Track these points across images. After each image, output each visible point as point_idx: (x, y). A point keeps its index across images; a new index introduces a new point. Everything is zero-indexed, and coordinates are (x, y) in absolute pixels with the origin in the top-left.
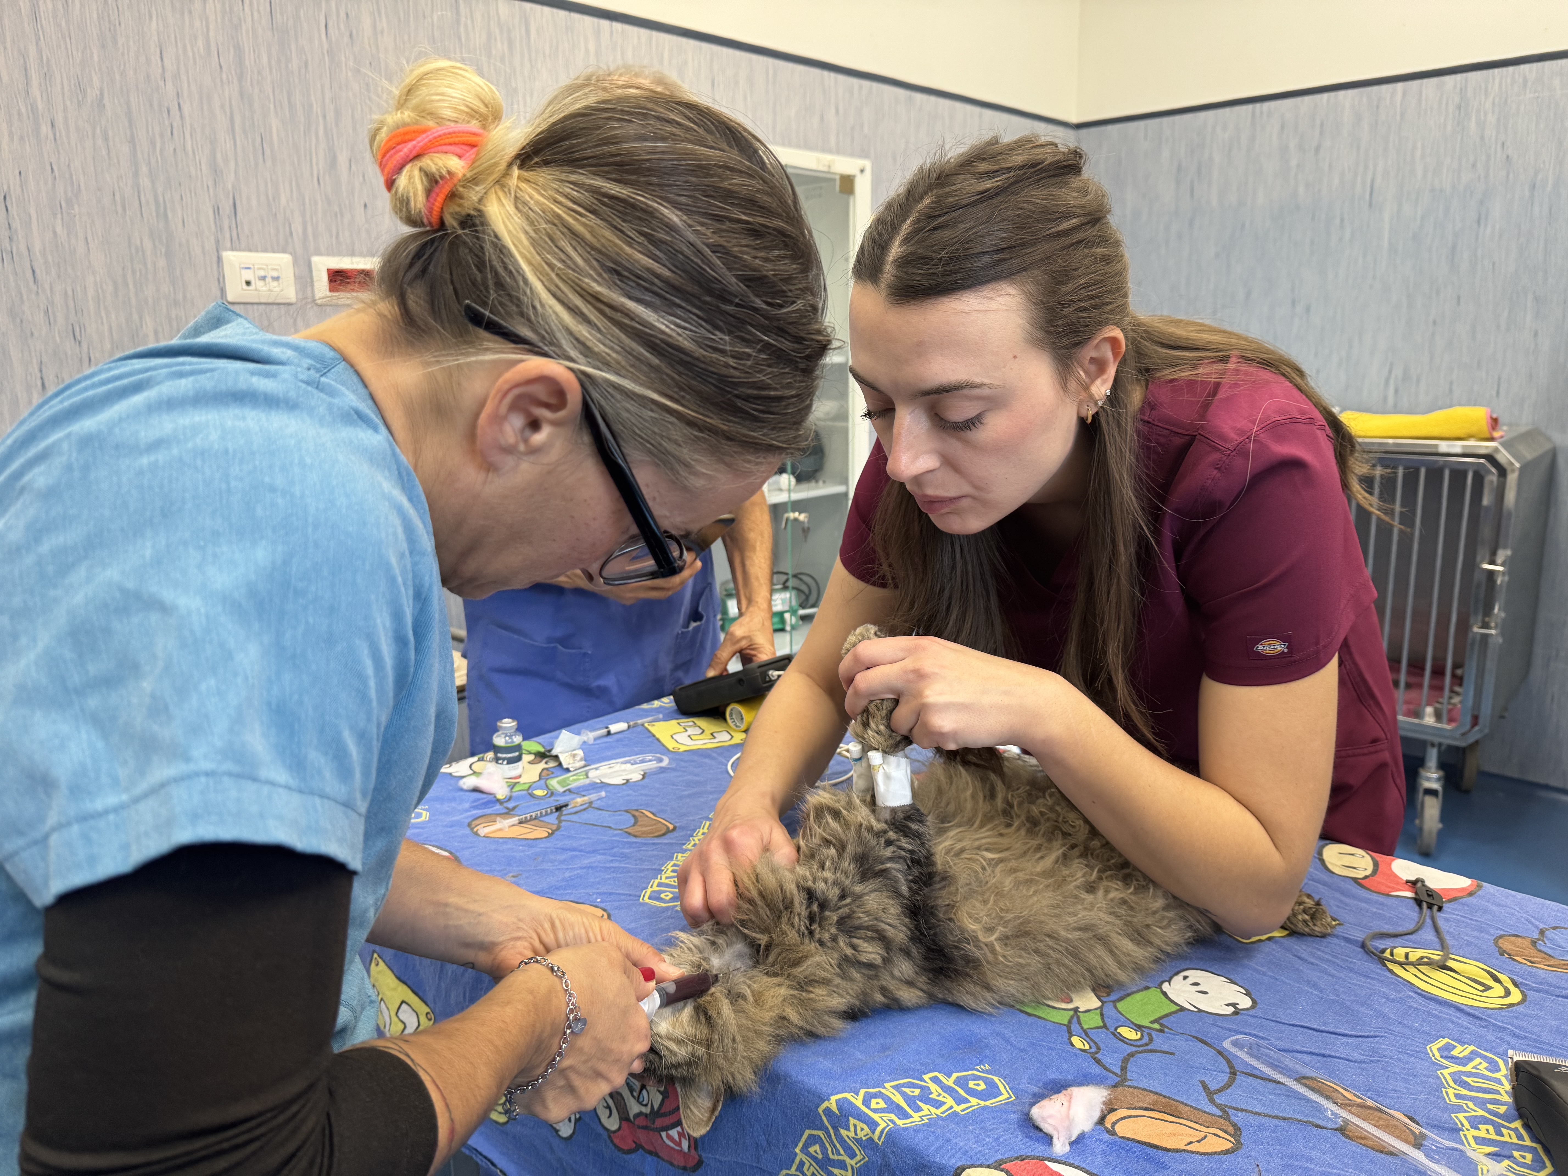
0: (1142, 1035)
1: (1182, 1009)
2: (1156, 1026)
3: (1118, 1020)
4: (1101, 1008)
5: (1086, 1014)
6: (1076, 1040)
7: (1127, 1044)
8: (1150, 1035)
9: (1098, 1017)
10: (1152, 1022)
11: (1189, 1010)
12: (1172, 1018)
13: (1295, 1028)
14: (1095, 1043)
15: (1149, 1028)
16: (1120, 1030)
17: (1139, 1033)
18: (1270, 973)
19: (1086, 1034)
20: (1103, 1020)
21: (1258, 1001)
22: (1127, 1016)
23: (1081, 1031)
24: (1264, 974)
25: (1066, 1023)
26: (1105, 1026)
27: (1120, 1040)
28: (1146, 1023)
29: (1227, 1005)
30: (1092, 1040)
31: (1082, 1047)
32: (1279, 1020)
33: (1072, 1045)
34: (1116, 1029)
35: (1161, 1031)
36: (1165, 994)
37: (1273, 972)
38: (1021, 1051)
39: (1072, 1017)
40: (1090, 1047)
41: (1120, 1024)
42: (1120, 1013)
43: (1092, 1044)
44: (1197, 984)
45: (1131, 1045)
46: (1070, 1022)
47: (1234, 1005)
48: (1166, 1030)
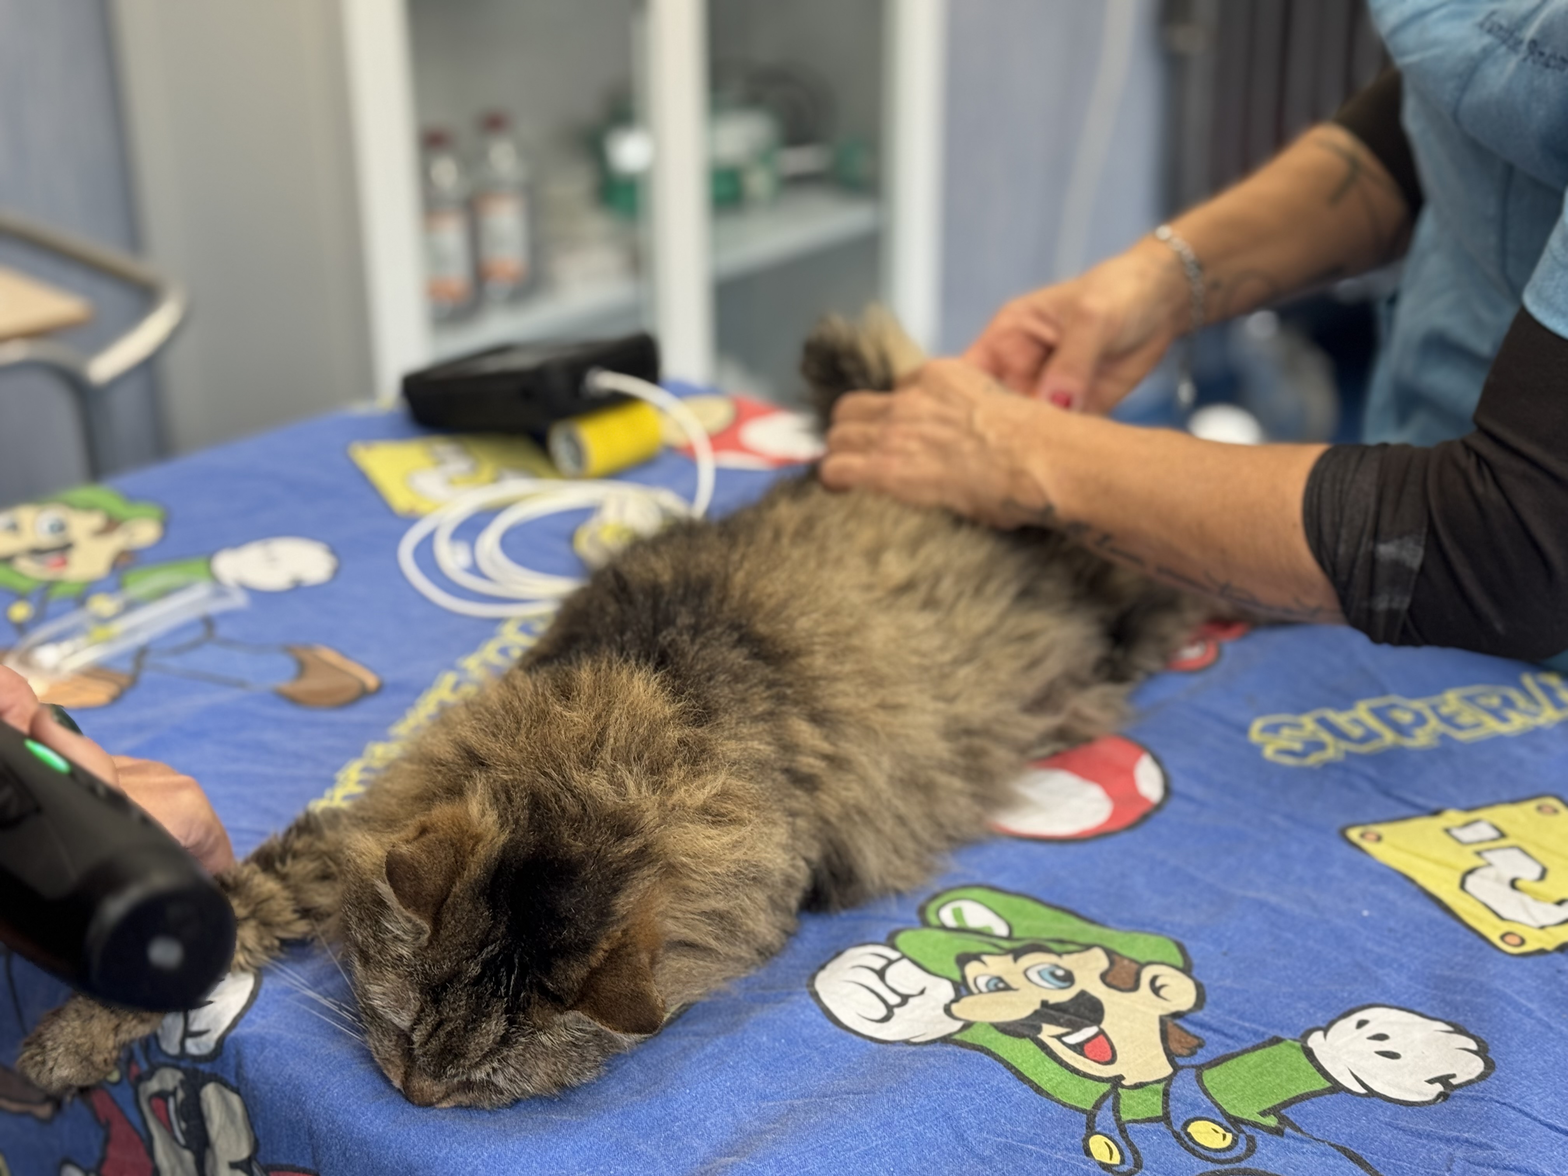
0: (1235, 1142)
1: (1336, 1087)
2: (1271, 1121)
3: (1195, 1105)
4: (1169, 1080)
5: (1135, 1093)
6: (1099, 1147)
7: (1200, 1156)
8: (1251, 1139)
9: (1158, 1100)
10: (1264, 1114)
11: (1349, 1091)
12: (1308, 1105)
13: (1554, 1134)
14: (1135, 1152)
15: (1255, 1125)
16: (1193, 1129)
17: (1229, 1136)
18: (1540, 1014)
19: (1123, 1131)
20: (1166, 1104)
21: (1499, 1063)
22: (1217, 1098)
23: (1114, 1126)
24: (1529, 1013)
25: (1089, 1107)
26: (1166, 1118)
27: (1188, 1148)
28: (1250, 1113)
29: (1431, 1082)
30: (1130, 1144)
31: (1106, 1160)
32: (1527, 1109)
33: (1088, 1152)
34: (1187, 1124)
35: (1277, 1132)
36: (1309, 1054)
37: (1549, 1015)
38: (983, 1160)
39: (1104, 1097)
40: (1123, 1161)
41: (1198, 1113)
42: (1206, 1092)
43: (1128, 1154)
44: (1382, 1037)
45: (1207, 1159)
46: (1098, 1106)
47: (1444, 1080)
48: (1288, 1130)
